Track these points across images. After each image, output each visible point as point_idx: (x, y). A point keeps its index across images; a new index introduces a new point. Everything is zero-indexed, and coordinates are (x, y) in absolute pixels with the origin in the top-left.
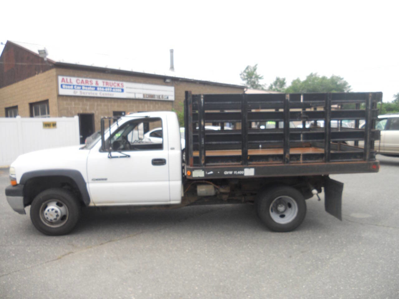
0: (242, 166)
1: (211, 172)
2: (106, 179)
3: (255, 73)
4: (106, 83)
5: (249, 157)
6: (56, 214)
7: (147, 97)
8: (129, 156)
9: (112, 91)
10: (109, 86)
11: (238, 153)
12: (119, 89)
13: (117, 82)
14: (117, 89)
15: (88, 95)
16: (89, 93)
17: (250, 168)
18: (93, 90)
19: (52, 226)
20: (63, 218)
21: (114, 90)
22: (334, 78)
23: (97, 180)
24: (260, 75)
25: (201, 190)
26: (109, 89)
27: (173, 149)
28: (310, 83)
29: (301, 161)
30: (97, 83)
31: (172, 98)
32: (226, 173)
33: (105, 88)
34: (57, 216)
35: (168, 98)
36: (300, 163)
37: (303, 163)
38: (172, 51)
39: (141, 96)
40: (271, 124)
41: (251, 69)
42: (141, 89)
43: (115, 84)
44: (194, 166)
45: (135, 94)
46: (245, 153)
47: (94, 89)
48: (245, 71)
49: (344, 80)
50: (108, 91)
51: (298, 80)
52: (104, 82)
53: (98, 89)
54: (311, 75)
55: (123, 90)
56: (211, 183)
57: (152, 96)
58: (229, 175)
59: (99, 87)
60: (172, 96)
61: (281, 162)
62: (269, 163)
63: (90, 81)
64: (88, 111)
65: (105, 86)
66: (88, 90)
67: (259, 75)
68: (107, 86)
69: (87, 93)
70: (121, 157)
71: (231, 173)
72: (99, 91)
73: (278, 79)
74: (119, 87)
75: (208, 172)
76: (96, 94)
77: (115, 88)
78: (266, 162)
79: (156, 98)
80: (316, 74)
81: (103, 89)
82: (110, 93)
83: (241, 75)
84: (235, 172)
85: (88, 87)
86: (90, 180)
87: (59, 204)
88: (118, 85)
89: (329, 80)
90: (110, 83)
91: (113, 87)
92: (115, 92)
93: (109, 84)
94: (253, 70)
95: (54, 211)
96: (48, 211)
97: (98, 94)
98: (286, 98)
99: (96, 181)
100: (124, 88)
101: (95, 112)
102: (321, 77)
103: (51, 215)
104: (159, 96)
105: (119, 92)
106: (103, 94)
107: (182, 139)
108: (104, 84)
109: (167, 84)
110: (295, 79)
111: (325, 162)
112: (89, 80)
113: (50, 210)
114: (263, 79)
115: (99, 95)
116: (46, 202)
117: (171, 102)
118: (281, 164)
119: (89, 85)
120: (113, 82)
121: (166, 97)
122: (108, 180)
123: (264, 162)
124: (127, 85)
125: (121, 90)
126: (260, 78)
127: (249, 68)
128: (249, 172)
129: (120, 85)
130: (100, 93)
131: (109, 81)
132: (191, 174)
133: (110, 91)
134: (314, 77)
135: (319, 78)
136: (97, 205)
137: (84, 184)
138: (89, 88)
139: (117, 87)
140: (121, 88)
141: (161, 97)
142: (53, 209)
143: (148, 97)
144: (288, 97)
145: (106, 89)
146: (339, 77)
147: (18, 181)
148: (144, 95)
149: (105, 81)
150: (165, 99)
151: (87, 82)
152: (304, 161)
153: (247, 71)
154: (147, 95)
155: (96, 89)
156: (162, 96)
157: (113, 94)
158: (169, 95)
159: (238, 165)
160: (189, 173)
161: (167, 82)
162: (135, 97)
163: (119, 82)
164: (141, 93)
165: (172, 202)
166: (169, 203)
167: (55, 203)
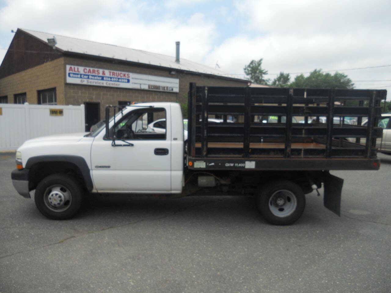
0: (243, 159)
1: (213, 164)
2: (109, 167)
3: (259, 68)
4: (113, 73)
5: (250, 150)
6: (59, 199)
7: (152, 88)
8: (132, 145)
10: (116, 77)
11: (240, 145)
12: (125, 79)
13: (123, 73)
14: (123, 79)
15: (94, 84)
16: (96, 83)
17: (251, 161)
18: (100, 80)
19: (56, 211)
20: (66, 203)
21: (120, 80)
22: (338, 76)
23: (100, 167)
24: (265, 70)
25: (202, 181)
27: (175, 139)
28: (313, 79)
29: (302, 156)
30: (104, 73)
31: (176, 90)
32: (227, 165)
34: (61, 201)
35: (172, 90)
36: (301, 158)
37: (304, 158)
38: (178, 44)
39: (146, 87)
40: (273, 119)
41: (255, 64)
42: (146, 80)
43: (121, 75)
44: (196, 157)
45: (140, 84)
46: (246, 146)
47: (101, 78)
48: (249, 66)
49: (348, 77)
50: (114, 81)
51: (302, 76)
52: (110, 72)
53: (105, 78)
54: (315, 72)
55: (128, 81)
56: (212, 174)
57: (158, 87)
58: (230, 167)
60: (177, 88)
61: (282, 156)
62: (270, 156)
63: (97, 71)
64: (95, 100)
66: (94, 79)
67: (263, 71)
68: (114, 76)
69: (93, 82)
70: (125, 145)
71: (232, 165)
72: (106, 80)
73: (282, 75)
74: (125, 78)
75: (209, 164)
76: (103, 83)
77: (121, 79)
78: (268, 156)
79: (161, 90)
80: (319, 71)
81: (109, 79)
82: (116, 83)
83: (245, 69)
84: (237, 165)
85: (94, 76)
86: (93, 167)
87: (63, 190)
88: (124, 75)
89: (332, 77)
90: (116, 73)
91: (119, 77)
92: (121, 82)
93: (115, 74)
94: (257, 65)
95: (58, 196)
96: (52, 195)
97: (105, 83)
98: (290, 93)
99: (99, 168)
100: (130, 79)
101: (101, 101)
102: (324, 74)
103: (55, 200)
104: (164, 88)
105: (125, 82)
106: (109, 84)
107: (185, 131)
108: (110, 75)
109: (172, 76)
110: (299, 75)
111: (326, 157)
112: (96, 69)
113: (54, 195)
114: (267, 74)
115: (105, 85)
116: (51, 187)
117: (176, 93)
119: (96, 75)
120: (120, 72)
121: (171, 89)
122: (111, 168)
123: (265, 156)
124: (132, 75)
126: (265, 73)
127: (253, 63)
128: (250, 165)
129: (126, 75)
130: (106, 83)
131: (115, 72)
132: (193, 165)
133: (116, 81)
134: (318, 73)
135: (322, 75)
136: (100, 191)
137: (88, 171)
138: (95, 78)
139: (123, 77)
140: (127, 78)
141: (166, 89)
142: (56, 194)
143: (154, 88)
144: (291, 91)
145: (112, 79)
146: (343, 74)
147: (24, 166)
148: (149, 86)
149: (112, 71)
151: (94, 71)
152: (305, 156)
153: (251, 66)
154: (152, 86)
155: (102, 78)
156: (167, 88)
157: (119, 85)
158: (173, 87)
159: (240, 157)
160: (190, 164)
161: (173, 75)
162: (141, 88)
163: (125, 73)
164: (146, 84)
165: (173, 192)
166: (170, 192)
167: (59, 189)
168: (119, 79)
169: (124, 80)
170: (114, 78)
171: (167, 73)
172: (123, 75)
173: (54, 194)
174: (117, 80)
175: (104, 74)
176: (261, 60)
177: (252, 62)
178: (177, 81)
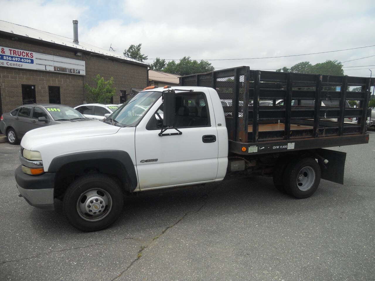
0: (286, 141)
1: (263, 148)
2: (156, 160)
3: (139, 53)
4: (14, 51)
5: (291, 132)
6: (101, 205)
7: (58, 70)
8: (181, 133)
9: (20, 61)
10: (17, 56)
11: (280, 127)
12: (28, 59)
13: (25, 52)
14: (26, 59)
17: (291, 142)
21: (22, 60)
23: (146, 161)
25: (235, 166)
26: (17, 59)
27: (220, 125)
28: (183, 66)
31: (83, 73)
32: (274, 148)
33: (12, 57)
34: (102, 207)
35: (79, 72)
36: (323, 137)
38: (76, 23)
39: (52, 69)
41: (135, 49)
42: (52, 61)
43: (24, 54)
44: (248, 142)
45: (46, 66)
46: (287, 128)
47: (0, 57)
48: (129, 51)
50: (15, 61)
51: (173, 63)
52: (11, 50)
53: (5, 58)
55: (32, 62)
57: (64, 69)
58: (277, 149)
59: (6, 56)
60: (83, 70)
61: (311, 136)
62: (303, 137)
65: (12, 55)
67: (143, 56)
68: (15, 56)
70: (172, 134)
71: (278, 147)
72: (6, 60)
73: (158, 60)
74: (28, 58)
75: (260, 148)
76: (3, 63)
77: (24, 58)
78: (301, 137)
79: (68, 72)
81: (10, 59)
82: (18, 63)
83: (125, 54)
84: (281, 147)
86: (138, 162)
87: (100, 194)
88: (27, 55)
90: (18, 51)
91: (21, 56)
92: (24, 62)
93: (17, 53)
94: (137, 50)
95: (99, 202)
96: (92, 202)
97: (5, 63)
99: (145, 163)
100: (34, 59)
101: (2, 85)
103: (96, 207)
104: (71, 70)
105: (28, 63)
106: (11, 64)
108: (11, 54)
109: (78, 58)
111: (338, 135)
113: (94, 201)
115: (5, 65)
116: (84, 192)
117: (82, 76)
118: (311, 138)
120: (22, 51)
121: (77, 71)
122: (158, 161)
123: (299, 137)
124: (36, 55)
125: (30, 61)
126: (145, 59)
127: (133, 48)
128: (291, 146)
129: (29, 55)
130: (7, 63)
131: (17, 50)
132: (247, 150)
133: (17, 61)
134: (187, 60)
135: (191, 62)
136: (142, 189)
137: (133, 167)
139: (25, 57)
140: (30, 58)
141: (72, 71)
142: (97, 200)
143: (60, 70)
145: (14, 59)
146: (207, 62)
147: (46, 169)
148: (55, 67)
149: (13, 49)
150: (76, 73)
152: (326, 135)
153: (131, 50)
154: (58, 68)
155: (2, 58)
156: (74, 70)
157: (22, 65)
158: (80, 70)
159: (281, 140)
160: (244, 149)
161: (78, 56)
162: (46, 70)
163: (28, 52)
164: (52, 66)
165: (217, 180)
166: (214, 180)
167: (95, 193)
168: (21, 58)
169: (27, 61)
170: (15, 57)
171: (72, 54)
172: (25, 54)
173: (94, 199)
174: (19, 60)
175: (4, 52)
176: (140, 45)
177: (131, 47)
178: (83, 63)
